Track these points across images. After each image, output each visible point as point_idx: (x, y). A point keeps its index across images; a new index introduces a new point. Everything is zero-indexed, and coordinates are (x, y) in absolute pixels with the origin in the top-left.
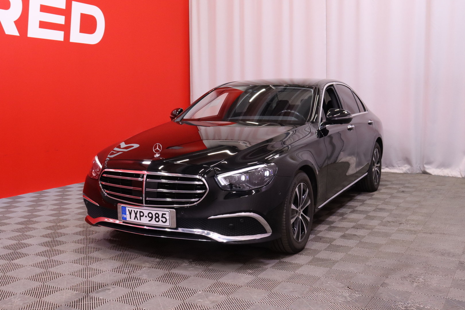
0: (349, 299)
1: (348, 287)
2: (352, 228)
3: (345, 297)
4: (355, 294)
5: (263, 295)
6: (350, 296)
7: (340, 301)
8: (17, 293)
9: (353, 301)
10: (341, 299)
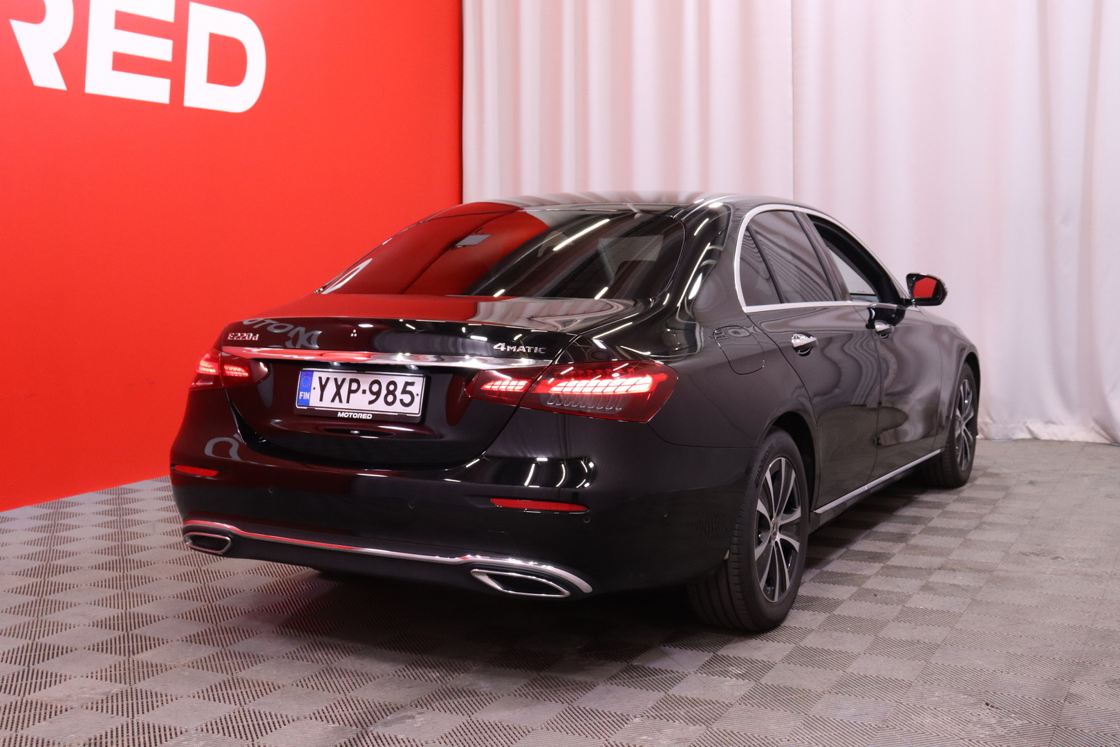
0: (1000, 731)
1: (987, 704)
2: (940, 569)
3: (990, 726)
4: (1011, 720)
5: (792, 723)
6: (999, 722)
7: (981, 736)
8: (188, 729)
9: (1012, 734)
10: (983, 732)
